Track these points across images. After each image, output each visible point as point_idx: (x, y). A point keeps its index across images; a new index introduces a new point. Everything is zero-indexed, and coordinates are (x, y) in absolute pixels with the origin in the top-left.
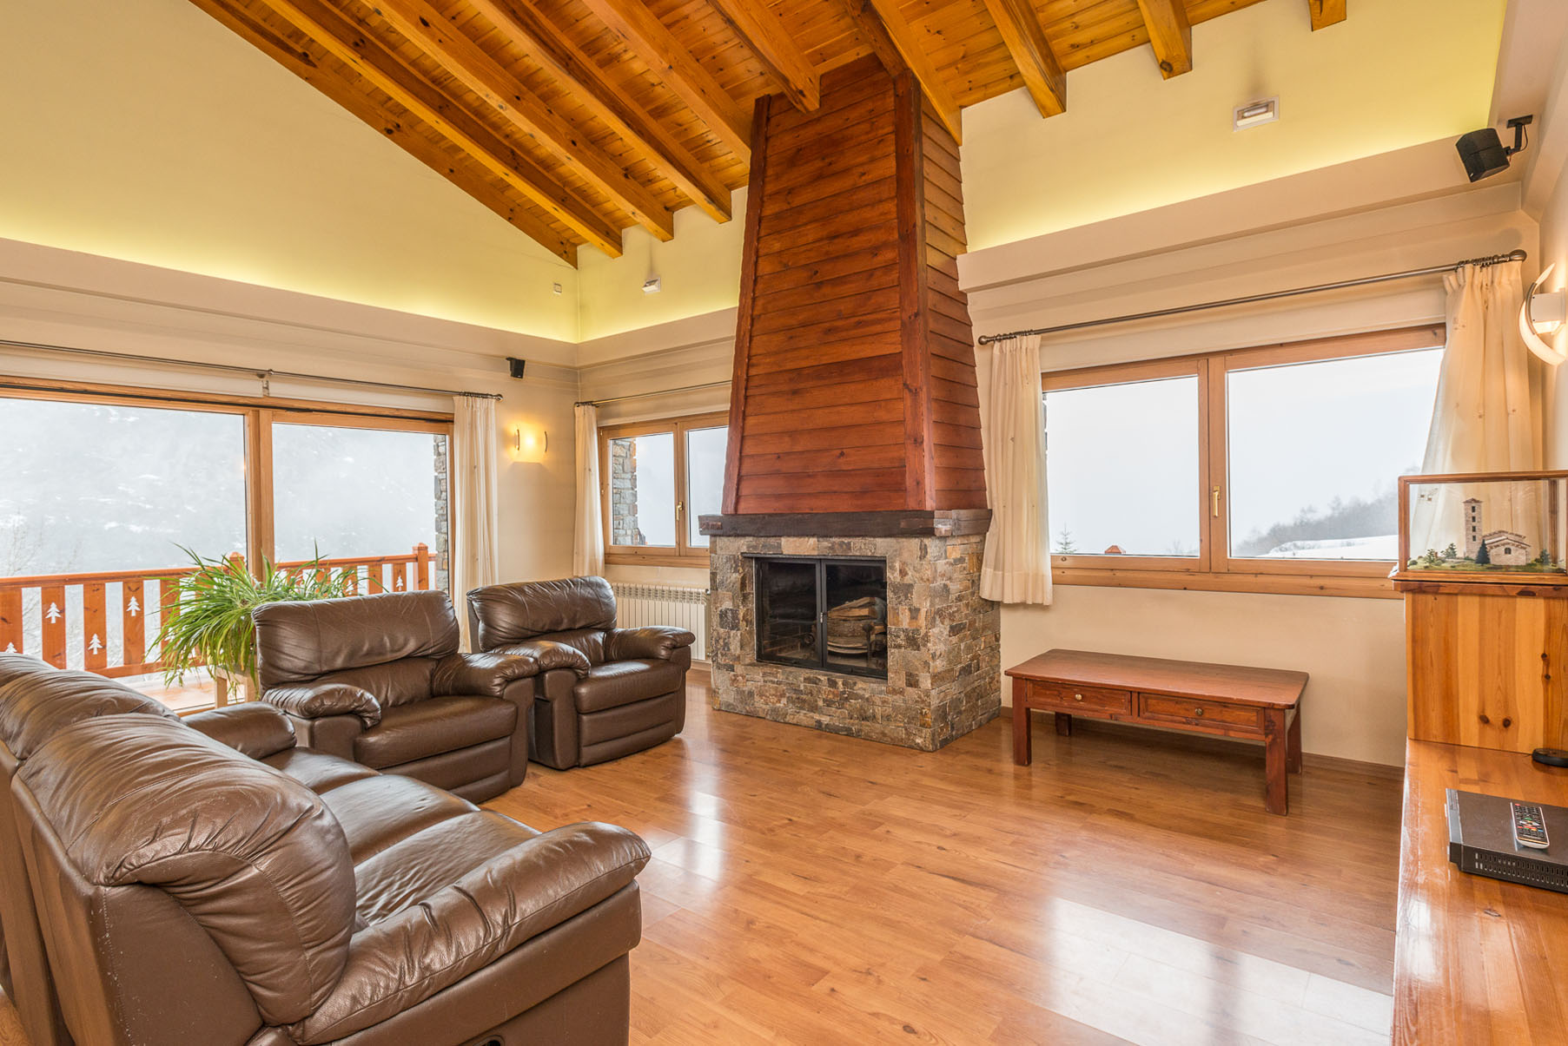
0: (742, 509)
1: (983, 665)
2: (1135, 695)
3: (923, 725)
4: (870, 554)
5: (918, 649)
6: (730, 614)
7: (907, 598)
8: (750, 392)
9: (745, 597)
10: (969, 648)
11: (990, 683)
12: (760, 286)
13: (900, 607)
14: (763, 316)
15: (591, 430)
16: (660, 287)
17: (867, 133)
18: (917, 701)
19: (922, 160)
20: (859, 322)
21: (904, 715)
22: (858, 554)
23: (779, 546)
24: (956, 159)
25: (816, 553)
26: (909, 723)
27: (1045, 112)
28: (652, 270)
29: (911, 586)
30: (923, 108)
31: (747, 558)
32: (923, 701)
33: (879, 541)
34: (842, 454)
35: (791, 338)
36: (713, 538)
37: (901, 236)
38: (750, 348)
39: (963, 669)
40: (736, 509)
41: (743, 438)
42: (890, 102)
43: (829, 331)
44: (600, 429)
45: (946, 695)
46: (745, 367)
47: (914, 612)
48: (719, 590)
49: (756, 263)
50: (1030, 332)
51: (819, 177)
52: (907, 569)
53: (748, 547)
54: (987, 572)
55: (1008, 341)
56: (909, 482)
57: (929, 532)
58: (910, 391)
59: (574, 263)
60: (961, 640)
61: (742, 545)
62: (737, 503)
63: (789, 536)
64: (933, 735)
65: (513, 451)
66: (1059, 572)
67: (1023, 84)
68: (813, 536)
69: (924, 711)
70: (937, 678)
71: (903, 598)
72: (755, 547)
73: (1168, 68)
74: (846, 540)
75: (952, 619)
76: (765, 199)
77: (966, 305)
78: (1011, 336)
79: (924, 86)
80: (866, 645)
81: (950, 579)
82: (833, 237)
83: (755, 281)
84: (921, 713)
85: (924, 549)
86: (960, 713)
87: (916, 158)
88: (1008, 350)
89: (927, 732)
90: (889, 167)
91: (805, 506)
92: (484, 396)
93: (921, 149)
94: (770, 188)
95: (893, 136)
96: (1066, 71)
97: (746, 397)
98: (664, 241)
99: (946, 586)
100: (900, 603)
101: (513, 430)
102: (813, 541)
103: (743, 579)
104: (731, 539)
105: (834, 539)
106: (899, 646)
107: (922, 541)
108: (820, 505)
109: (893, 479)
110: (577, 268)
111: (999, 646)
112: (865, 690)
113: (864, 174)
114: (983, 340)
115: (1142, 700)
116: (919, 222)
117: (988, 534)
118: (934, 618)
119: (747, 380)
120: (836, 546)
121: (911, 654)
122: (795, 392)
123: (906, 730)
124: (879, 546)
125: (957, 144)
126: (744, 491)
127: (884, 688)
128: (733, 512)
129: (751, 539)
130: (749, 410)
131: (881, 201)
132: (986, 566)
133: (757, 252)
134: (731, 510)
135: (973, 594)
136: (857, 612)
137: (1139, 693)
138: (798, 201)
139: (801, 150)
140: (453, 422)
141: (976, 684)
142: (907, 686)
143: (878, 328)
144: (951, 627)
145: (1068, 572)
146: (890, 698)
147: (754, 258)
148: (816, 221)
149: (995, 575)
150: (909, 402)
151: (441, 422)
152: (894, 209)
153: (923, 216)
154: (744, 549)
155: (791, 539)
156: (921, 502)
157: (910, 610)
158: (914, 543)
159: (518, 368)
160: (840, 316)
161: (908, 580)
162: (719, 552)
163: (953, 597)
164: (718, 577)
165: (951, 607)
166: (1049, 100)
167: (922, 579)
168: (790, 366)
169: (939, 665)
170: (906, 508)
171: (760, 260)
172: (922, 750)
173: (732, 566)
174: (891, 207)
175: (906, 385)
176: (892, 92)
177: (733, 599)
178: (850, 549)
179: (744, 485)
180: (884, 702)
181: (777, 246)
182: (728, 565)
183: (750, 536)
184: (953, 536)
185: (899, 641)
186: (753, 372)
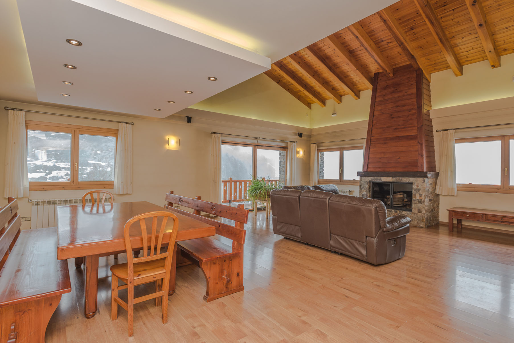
0: (369, 170)
1: (436, 210)
2: (484, 215)
3: (423, 222)
4: (408, 181)
5: (422, 204)
6: (365, 195)
7: (418, 192)
8: (371, 143)
9: (369, 191)
10: (433, 205)
11: (437, 215)
12: (374, 118)
13: (417, 194)
14: (375, 125)
15: (316, 150)
16: (336, 115)
17: (408, 82)
18: (421, 216)
19: (423, 89)
20: (405, 127)
21: (417, 219)
22: (404, 181)
23: (381, 179)
24: (429, 86)
25: (392, 181)
26: (418, 221)
27: (457, 75)
28: (334, 111)
29: (420, 189)
30: (423, 76)
31: (370, 182)
32: (423, 216)
33: (411, 178)
34: (399, 158)
35: (384, 130)
36: (361, 177)
37: (418, 107)
38: (371, 132)
39: (432, 210)
40: (367, 170)
41: (369, 154)
42: (415, 75)
43: (395, 129)
44: (318, 150)
45: (428, 215)
46: (370, 137)
47: (421, 195)
48: (362, 189)
49: (374, 112)
50: (452, 129)
51: (393, 92)
52: (419, 185)
53: (371, 179)
54: (438, 187)
55: (445, 131)
56: (419, 165)
57: (426, 177)
58: (420, 144)
59: (311, 108)
60: (431, 203)
61: (370, 179)
62: (367, 169)
63: (384, 177)
64: (425, 224)
65: (298, 155)
66: (458, 188)
67: (451, 68)
68: (391, 177)
69: (423, 218)
70: (426, 211)
71: (417, 192)
72: (373, 179)
73: (493, 66)
74: (401, 178)
75: (430, 198)
76: (376, 97)
77: (431, 122)
78: (446, 130)
79: (424, 71)
80: (402, 204)
81: (429, 188)
82: (397, 107)
83: (373, 116)
84: (422, 219)
85: (424, 181)
86: (431, 220)
87: (422, 88)
88: (445, 134)
89: (424, 223)
90: (414, 91)
91: (388, 170)
92: (294, 142)
93: (423, 86)
94: (378, 94)
95: (416, 84)
96: (463, 66)
97: (370, 144)
98: (338, 104)
99: (428, 190)
100: (416, 193)
101: (298, 150)
102: (391, 178)
103: (369, 187)
104: (366, 177)
105: (397, 178)
106: (416, 203)
107: (423, 179)
108: (392, 170)
109: (415, 164)
110: (311, 109)
111: (439, 206)
112: (405, 213)
113: (407, 92)
114: (437, 131)
115: (486, 217)
116: (423, 104)
117: (438, 178)
118: (426, 197)
119: (371, 140)
120: (398, 179)
121: (419, 205)
122: (385, 143)
123: (418, 223)
124: (411, 180)
125: (429, 82)
126: (369, 166)
127: (411, 213)
128: (366, 171)
129: (372, 177)
130: (371, 147)
131: (411, 99)
132: (438, 186)
133: (374, 109)
134: (365, 170)
135: (434, 192)
136: (399, 196)
137: (485, 215)
138: (386, 98)
139: (388, 86)
140: (287, 148)
141: (434, 214)
142: (418, 212)
143: (410, 129)
144: (429, 199)
145: (460, 188)
146: (413, 215)
147: (373, 110)
148: (392, 102)
149: (440, 188)
150: (419, 146)
151: (285, 148)
152: (415, 101)
153: (423, 102)
154: (370, 180)
155: (384, 178)
156: (423, 170)
157: (419, 195)
158: (421, 179)
159: (300, 135)
160: (399, 125)
161: (419, 188)
162: (362, 180)
163: (430, 192)
164: (362, 186)
165: (429, 195)
166: (458, 72)
167: (423, 188)
168: (383, 137)
169: (427, 208)
170: (418, 171)
171: (375, 111)
172: (422, 228)
173: (366, 184)
174: (415, 100)
175: (418, 142)
176: (415, 73)
177: (366, 191)
178: (402, 180)
179: (369, 164)
180: (411, 216)
181: (380, 108)
182: (365, 183)
183: (372, 176)
184: (431, 178)
185: (416, 202)
186: (372, 138)
